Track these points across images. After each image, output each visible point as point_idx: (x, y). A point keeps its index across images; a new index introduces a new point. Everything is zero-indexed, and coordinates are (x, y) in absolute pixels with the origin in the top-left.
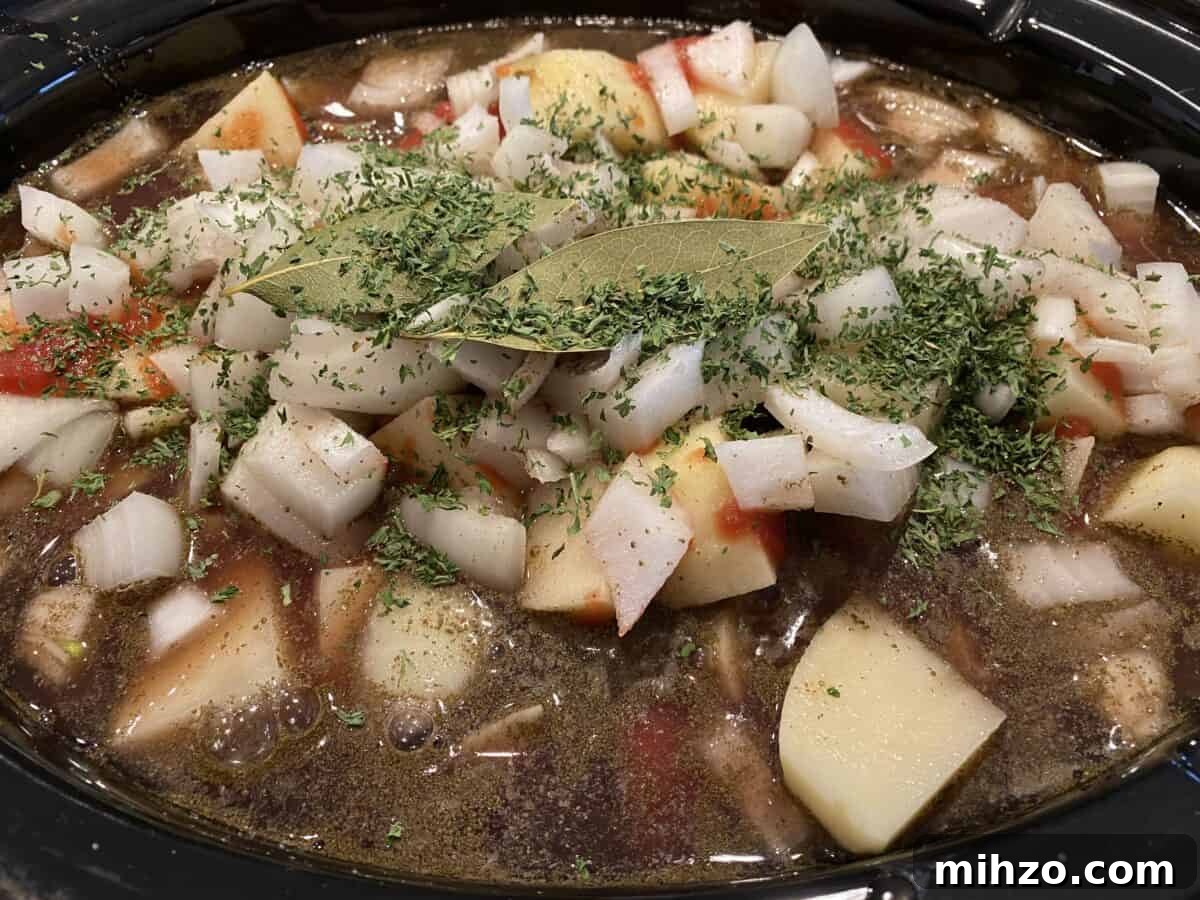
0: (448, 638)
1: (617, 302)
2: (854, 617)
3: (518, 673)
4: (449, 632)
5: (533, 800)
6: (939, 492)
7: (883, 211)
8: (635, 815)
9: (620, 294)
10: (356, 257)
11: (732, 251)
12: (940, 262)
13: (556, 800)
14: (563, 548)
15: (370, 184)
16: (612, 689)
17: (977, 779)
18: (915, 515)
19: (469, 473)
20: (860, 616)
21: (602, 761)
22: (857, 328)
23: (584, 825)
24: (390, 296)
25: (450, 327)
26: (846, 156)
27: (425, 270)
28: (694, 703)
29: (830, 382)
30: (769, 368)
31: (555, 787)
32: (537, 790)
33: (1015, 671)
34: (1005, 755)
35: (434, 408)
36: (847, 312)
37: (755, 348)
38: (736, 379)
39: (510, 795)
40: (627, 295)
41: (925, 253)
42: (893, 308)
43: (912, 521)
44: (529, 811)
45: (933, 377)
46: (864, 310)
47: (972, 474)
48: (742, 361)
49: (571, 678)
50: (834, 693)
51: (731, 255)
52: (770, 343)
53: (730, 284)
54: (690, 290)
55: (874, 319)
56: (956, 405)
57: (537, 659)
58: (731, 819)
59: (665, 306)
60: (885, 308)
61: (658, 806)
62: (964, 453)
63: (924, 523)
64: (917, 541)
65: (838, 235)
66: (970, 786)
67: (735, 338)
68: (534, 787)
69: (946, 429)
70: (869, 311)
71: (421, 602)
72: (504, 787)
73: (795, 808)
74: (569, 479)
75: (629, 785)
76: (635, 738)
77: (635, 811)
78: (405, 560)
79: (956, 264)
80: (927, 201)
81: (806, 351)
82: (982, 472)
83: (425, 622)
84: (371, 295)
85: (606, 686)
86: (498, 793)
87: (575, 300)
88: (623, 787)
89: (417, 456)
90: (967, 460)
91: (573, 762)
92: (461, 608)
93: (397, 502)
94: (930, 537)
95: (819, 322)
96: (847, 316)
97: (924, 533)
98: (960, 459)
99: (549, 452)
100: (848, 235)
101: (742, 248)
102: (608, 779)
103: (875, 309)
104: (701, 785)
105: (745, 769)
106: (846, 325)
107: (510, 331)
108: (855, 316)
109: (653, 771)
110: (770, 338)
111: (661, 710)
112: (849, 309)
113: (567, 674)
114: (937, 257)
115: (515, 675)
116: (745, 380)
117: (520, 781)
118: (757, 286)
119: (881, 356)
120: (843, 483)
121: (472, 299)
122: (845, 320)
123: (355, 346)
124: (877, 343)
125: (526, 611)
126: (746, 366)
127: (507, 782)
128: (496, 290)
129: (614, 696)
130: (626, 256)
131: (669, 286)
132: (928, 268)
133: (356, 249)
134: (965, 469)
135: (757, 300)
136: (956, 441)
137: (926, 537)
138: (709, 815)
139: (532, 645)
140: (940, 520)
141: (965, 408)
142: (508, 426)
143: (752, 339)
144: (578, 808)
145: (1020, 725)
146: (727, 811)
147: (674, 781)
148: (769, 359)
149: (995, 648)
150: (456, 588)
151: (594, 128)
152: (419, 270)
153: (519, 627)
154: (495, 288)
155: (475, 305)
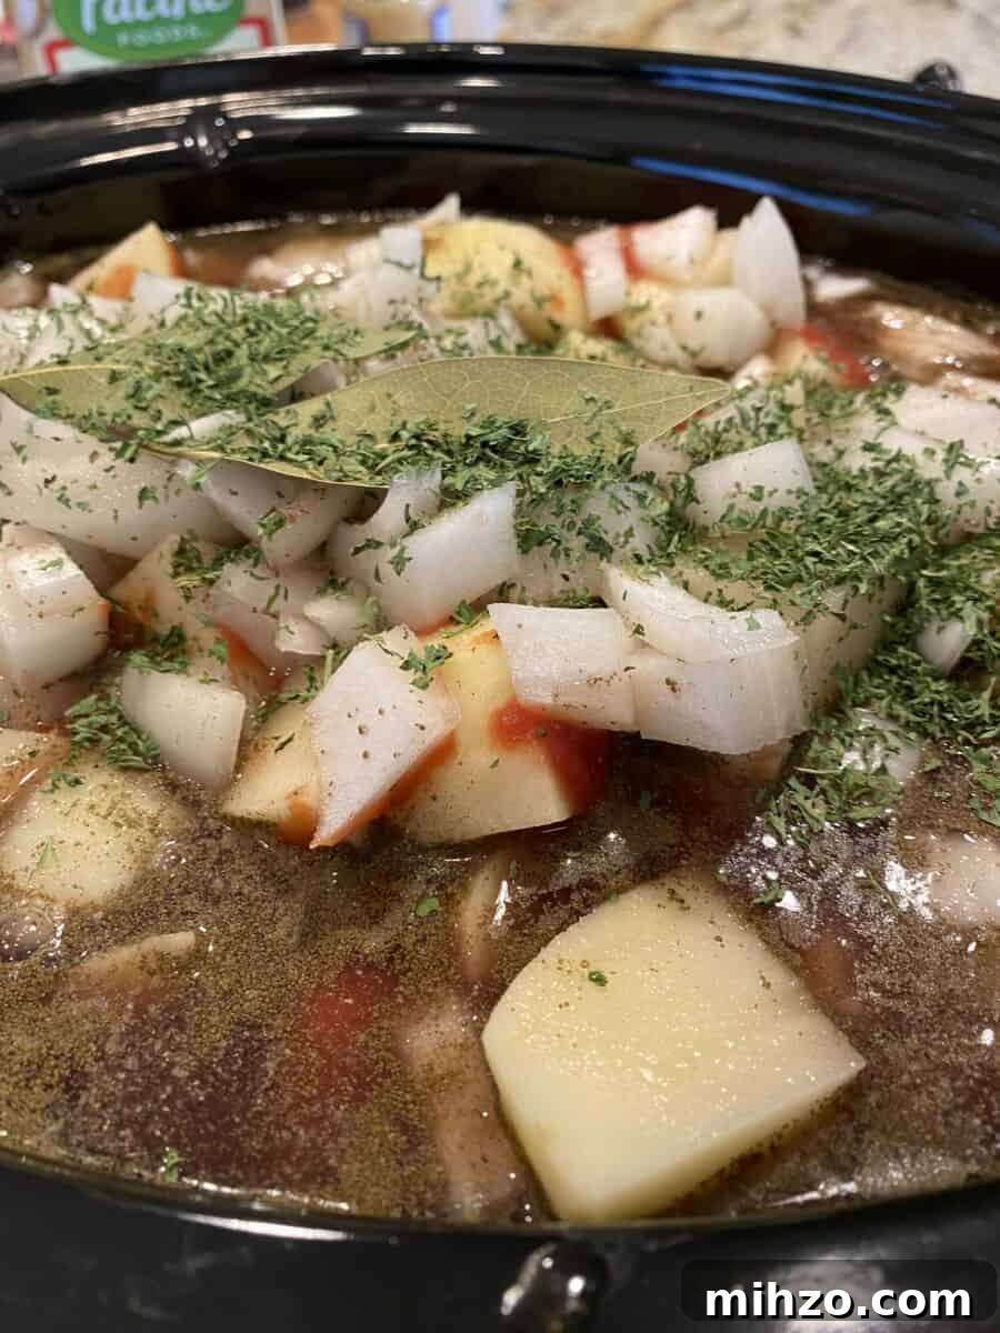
0: (113, 832)
1: (429, 442)
2: (672, 892)
3: (187, 891)
4: (118, 825)
5: (140, 1056)
6: (842, 749)
7: (835, 412)
8: (271, 1108)
9: (436, 433)
10: (136, 368)
11: (592, 399)
12: (888, 457)
13: (172, 1065)
14: (290, 740)
15: (189, 306)
16: (304, 935)
17: (804, 1156)
18: (799, 776)
19: (208, 637)
20: (681, 892)
21: (255, 1027)
22: (747, 513)
23: (193, 1107)
24: (159, 412)
25: (212, 445)
26: (805, 357)
27: (211, 387)
28: (410, 969)
29: (697, 576)
30: (616, 547)
31: (179, 1048)
32: (153, 1045)
33: (902, 1006)
34: (860, 1129)
35: (176, 547)
36: (734, 490)
37: (599, 518)
38: (568, 555)
39: (111, 1047)
40: (445, 436)
41: (869, 447)
42: (800, 492)
43: (793, 782)
44: (128, 1071)
45: (840, 581)
46: (759, 489)
47: (896, 734)
48: (579, 533)
49: (254, 910)
50: (599, 980)
51: (591, 404)
52: (619, 512)
53: (583, 440)
54: (528, 438)
55: (772, 504)
56: (888, 646)
57: (218, 881)
58: (409, 1141)
59: (488, 452)
60: (789, 492)
61: (310, 1101)
62: (890, 706)
63: (812, 789)
64: (795, 807)
65: (752, 414)
66: (790, 1165)
67: (573, 502)
68: (151, 1040)
69: (871, 675)
70: (765, 493)
71: (99, 784)
72: (108, 1036)
73: (506, 1145)
74: (324, 657)
75: (280, 1065)
76: (311, 1002)
77: (272, 1102)
78: (101, 735)
79: (908, 461)
80: (893, 403)
81: (676, 538)
82: (913, 735)
83: (92, 807)
84: (136, 407)
85: (296, 929)
86: (96, 1043)
87: (379, 436)
88: (270, 1066)
89: (156, 615)
90: (893, 718)
91: (214, 1019)
92: (144, 800)
93: (118, 668)
94: (814, 805)
95: (698, 502)
96: (734, 496)
97: (807, 798)
98: (882, 715)
99: (306, 618)
100: (767, 415)
101: (608, 398)
102: (253, 1053)
103: (776, 491)
104: (381, 1085)
105: (452, 1075)
106: (731, 507)
107: (282, 458)
108: (745, 497)
109: (321, 1052)
110: (620, 507)
111: (360, 973)
112: (738, 485)
113: (251, 905)
114: (882, 452)
115: (181, 894)
116: (582, 557)
117: (132, 1030)
118: (618, 445)
119: (775, 554)
120: (674, 690)
121: (250, 419)
122: (730, 501)
123: (94, 456)
124: (773, 536)
125: (224, 817)
126: (584, 540)
127: (115, 1029)
128: (283, 414)
129: (302, 944)
130: (455, 391)
131: (500, 428)
132: (869, 465)
133: (140, 359)
134: (888, 728)
135: (615, 461)
136: (883, 691)
137: (808, 804)
138: (378, 1128)
139: (219, 862)
140: (837, 787)
141: (901, 650)
142: (262, 579)
143: (596, 506)
144: (196, 1083)
145: (893, 1087)
146: (405, 1128)
147: (345, 1070)
148: (618, 535)
149: (874, 969)
150: (147, 776)
151: (497, 301)
152: (202, 386)
153: (210, 836)
154: (282, 411)
155: (251, 425)
